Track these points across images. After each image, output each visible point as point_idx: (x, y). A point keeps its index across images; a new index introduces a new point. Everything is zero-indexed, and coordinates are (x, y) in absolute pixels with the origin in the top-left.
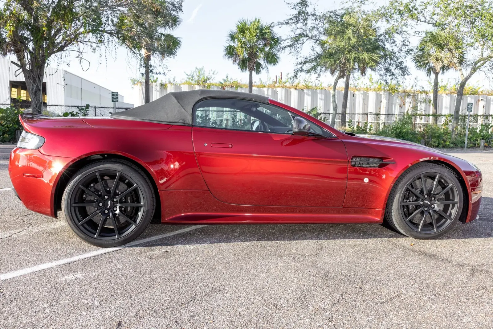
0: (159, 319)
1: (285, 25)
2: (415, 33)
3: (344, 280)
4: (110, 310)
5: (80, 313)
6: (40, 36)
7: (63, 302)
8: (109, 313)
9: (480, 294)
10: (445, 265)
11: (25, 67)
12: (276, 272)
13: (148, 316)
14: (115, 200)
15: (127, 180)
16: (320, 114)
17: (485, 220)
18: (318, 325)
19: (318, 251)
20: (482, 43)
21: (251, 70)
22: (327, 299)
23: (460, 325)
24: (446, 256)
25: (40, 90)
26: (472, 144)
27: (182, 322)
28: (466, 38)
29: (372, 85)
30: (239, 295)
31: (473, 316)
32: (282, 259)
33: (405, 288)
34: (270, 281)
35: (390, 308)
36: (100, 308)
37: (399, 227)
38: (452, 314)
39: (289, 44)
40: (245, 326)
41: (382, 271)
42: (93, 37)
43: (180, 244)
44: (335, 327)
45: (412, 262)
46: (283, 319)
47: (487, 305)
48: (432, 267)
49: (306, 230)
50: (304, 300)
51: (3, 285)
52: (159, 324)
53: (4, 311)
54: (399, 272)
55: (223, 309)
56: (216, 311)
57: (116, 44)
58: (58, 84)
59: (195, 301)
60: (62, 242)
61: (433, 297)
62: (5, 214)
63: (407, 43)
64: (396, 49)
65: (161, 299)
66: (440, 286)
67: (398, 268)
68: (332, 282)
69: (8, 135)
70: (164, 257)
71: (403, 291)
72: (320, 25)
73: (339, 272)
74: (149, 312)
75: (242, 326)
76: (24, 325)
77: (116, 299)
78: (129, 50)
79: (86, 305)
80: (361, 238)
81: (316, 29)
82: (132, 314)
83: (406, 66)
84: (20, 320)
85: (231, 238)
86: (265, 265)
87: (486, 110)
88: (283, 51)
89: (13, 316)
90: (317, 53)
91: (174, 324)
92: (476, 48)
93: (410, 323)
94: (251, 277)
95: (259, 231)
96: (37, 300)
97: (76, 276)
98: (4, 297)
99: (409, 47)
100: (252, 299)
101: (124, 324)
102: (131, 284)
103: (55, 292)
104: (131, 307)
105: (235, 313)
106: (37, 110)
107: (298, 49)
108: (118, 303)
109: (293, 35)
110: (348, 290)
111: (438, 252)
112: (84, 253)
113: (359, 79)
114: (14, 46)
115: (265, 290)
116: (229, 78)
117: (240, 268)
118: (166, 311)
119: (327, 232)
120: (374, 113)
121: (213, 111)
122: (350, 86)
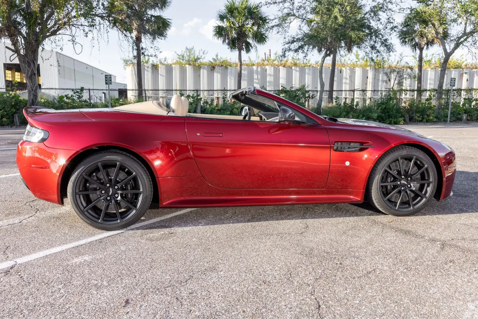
0: (161, 296)
1: (273, 5)
2: (400, 10)
3: (326, 256)
4: (117, 289)
5: (92, 293)
6: (33, 21)
7: (75, 283)
8: (117, 292)
9: (447, 267)
10: (418, 241)
11: (20, 52)
12: (265, 250)
13: (152, 294)
14: (116, 187)
15: (127, 169)
16: (308, 91)
17: (460, 196)
18: (302, 298)
19: (303, 230)
20: (465, 18)
21: (240, 50)
22: (310, 275)
23: (426, 296)
24: (420, 232)
25: (35, 74)
26: (455, 118)
27: (182, 299)
28: (450, 14)
29: (359, 61)
30: (232, 273)
31: (439, 288)
32: (271, 239)
33: (380, 263)
34: (259, 259)
35: (366, 282)
36: (108, 288)
37: (379, 205)
38: (420, 286)
39: (277, 24)
40: (238, 301)
41: (360, 248)
42: (86, 21)
43: (177, 225)
44: (316, 300)
45: (389, 238)
46: (271, 294)
47: (452, 277)
48: (406, 243)
49: (293, 210)
50: (289, 276)
51: (20, 268)
52: (162, 301)
53: (24, 292)
54: (376, 248)
55: (217, 286)
56: (211, 288)
57: (107, 28)
58: (51, 65)
59: (193, 280)
60: (69, 227)
61: (405, 271)
62: (13, 200)
63: (392, 21)
64: (381, 27)
65: (162, 278)
66: (412, 261)
67: (376, 244)
68: (315, 260)
69: (6, 118)
70: (163, 239)
71: (379, 266)
72: (307, 4)
73: (322, 249)
74: (152, 290)
75: (235, 301)
76: (43, 304)
77: (122, 279)
78: (120, 33)
79: (96, 285)
80: (343, 217)
81: (303, 8)
82: (137, 293)
83: (391, 43)
84: (39, 300)
85: (224, 219)
86: (255, 244)
87: (469, 83)
88: (271, 30)
89: (33, 297)
90: (304, 32)
91: (175, 301)
92: (459, 23)
93: (383, 295)
94: (242, 256)
95: (250, 211)
96: (52, 282)
97: (85, 258)
98: (23, 279)
99: (394, 24)
100: (244, 277)
101: (131, 302)
102: (135, 265)
103: (67, 274)
104: (136, 286)
105: (228, 289)
106: (33, 94)
107: (286, 28)
108: (124, 282)
109: (280, 14)
110: (330, 266)
111: (413, 229)
112: (90, 237)
113: (346, 56)
114: (7, 30)
115: (255, 267)
116: (219, 57)
117: (232, 248)
118: (167, 289)
119: (312, 211)
120: (360, 90)
121: (204, 90)
122: (336, 62)
